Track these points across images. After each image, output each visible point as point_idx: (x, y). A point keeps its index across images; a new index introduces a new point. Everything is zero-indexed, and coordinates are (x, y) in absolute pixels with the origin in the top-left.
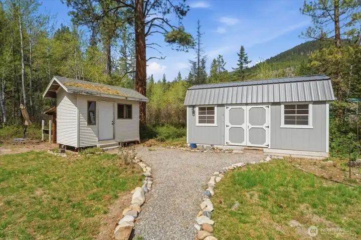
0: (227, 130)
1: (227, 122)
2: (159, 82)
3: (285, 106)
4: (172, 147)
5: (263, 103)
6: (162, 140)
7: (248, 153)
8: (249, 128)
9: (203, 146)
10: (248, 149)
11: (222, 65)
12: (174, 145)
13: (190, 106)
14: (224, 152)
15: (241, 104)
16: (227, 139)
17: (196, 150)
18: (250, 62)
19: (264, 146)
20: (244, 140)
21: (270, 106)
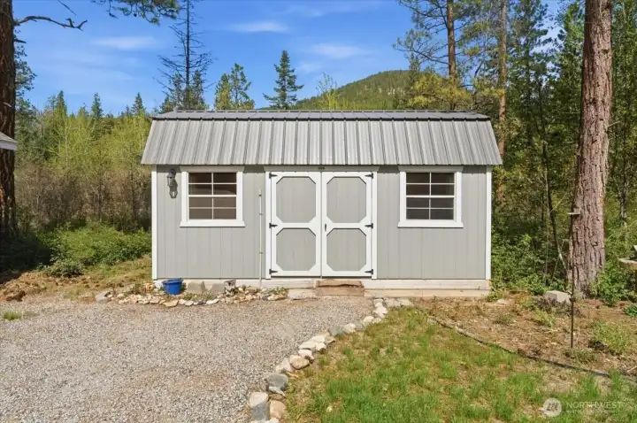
0: (271, 236)
1: (271, 215)
2: (83, 111)
3: (408, 174)
4: (100, 296)
5: (359, 167)
6: (72, 273)
7: (327, 296)
8: (329, 230)
9: (203, 286)
10: (326, 283)
11: (244, 87)
12: (111, 285)
13: (160, 168)
14: (265, 299)
15: (309, 167)
16: (271, 262)
17: (182, 301)
18: (301, 87)
19: (361, 273)
20: (315, 263)
21: (375, 174)
